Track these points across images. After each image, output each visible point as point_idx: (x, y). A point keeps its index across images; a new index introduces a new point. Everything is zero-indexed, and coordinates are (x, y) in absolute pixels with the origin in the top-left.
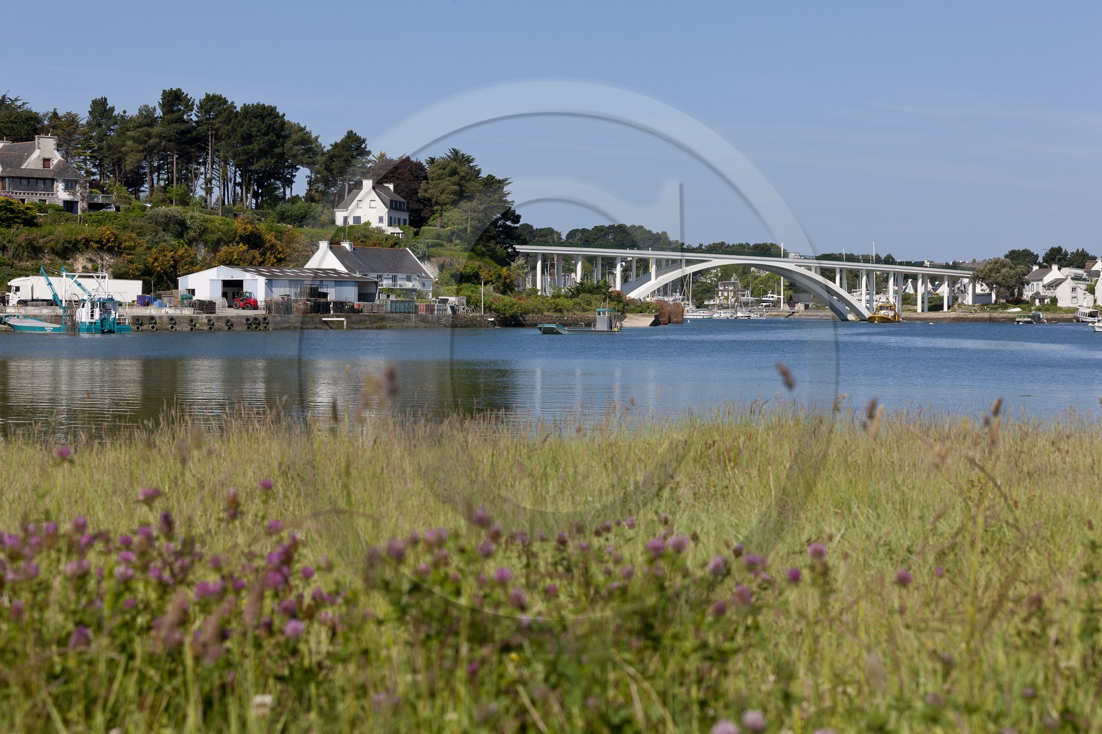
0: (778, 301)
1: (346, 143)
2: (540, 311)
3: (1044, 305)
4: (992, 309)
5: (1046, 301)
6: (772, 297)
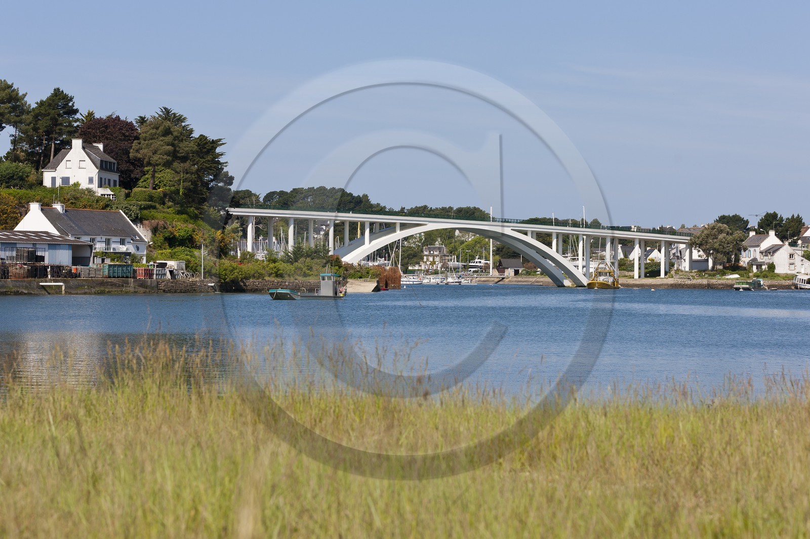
0: (487, 267)
1: (53, 101)
2: (261, 276)
3: (761, 272)
4: (710, 275)
5: (763, 267)
6: (480, 262)
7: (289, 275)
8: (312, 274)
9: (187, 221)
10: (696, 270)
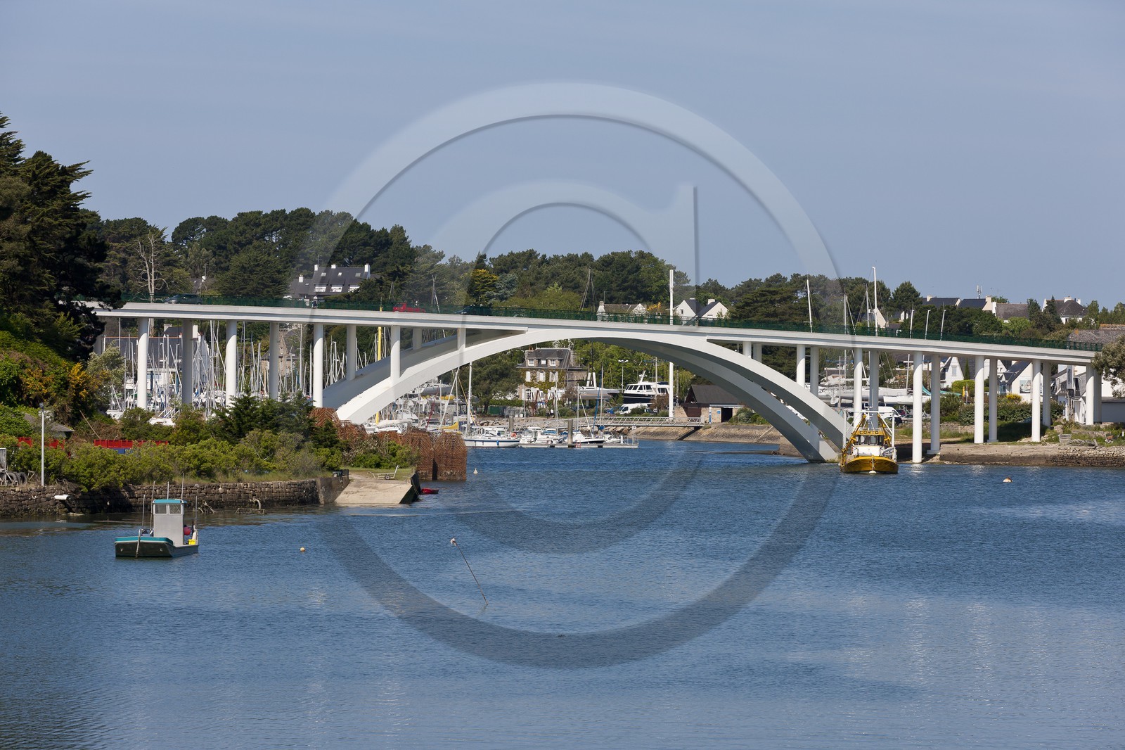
0: (662, 400)
6: (649, 387)
7: (225, 472)
8: (274, 468)
9: (9, 346)
10: (1108, 424)
